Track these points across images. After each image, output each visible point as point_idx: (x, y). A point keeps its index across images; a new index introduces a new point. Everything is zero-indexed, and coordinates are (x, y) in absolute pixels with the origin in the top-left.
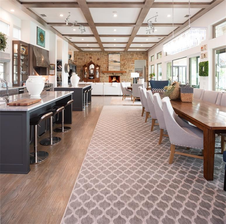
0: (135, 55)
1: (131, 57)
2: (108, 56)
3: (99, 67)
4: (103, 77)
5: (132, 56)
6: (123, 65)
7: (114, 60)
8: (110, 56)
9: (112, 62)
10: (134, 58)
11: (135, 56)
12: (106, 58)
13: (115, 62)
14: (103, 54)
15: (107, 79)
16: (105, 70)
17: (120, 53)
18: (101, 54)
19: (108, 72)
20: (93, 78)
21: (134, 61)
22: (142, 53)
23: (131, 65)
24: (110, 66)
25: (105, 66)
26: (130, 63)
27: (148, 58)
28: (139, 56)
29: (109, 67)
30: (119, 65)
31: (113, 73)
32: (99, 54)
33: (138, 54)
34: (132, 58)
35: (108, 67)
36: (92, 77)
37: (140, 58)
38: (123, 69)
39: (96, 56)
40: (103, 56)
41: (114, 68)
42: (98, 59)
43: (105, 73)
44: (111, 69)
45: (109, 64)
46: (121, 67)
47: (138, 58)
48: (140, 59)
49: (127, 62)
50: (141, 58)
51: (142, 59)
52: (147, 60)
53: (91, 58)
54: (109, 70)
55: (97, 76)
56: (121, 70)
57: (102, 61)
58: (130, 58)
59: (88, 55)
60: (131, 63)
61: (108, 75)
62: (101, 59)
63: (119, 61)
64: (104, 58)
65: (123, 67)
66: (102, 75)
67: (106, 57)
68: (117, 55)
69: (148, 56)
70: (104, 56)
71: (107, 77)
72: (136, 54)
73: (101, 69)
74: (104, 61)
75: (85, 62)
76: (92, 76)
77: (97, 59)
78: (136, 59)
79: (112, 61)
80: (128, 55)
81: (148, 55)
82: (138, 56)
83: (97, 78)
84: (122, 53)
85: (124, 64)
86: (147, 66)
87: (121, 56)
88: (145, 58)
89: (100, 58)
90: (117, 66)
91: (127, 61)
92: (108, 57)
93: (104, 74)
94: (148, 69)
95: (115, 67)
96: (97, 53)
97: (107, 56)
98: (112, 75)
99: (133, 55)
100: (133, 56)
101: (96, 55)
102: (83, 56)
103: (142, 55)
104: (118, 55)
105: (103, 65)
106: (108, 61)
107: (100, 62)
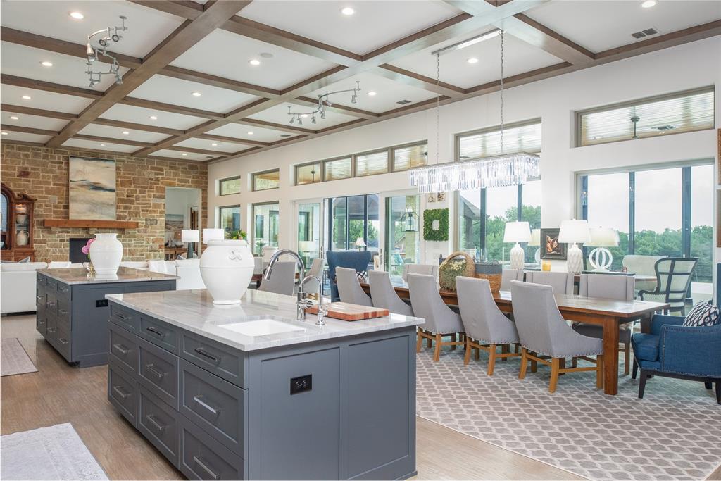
0: (166, 170)
1: (152, 176)
2: (68, 164)
3: (27, 200)
4: (45, 242)
5: (156, 174)
6: (124, 202)
7: (92, 180)
8: (76, 164)
9: (83, 189)
10: (162, 178)
11: (167, 173)
12: (58, 173)
13: (97, 187)
14: (45, 157)
15: (61, 251)
16: (52, 216)
17: (116, 158)
18: (36, 155)
19: (65, 222)
20: (5, 247)
21: (163, 190)
22: (191, 167)
23: (153, 201)
24: (76, 201)
25: (54, 199)
26: (149, 196)
27: (206, 183)
28: (182, 176)
29: (73, 206)
30: (112, 202)
31: (87, 229)
32: (26, 156)
33: (177, 169)
34: (157, 179)
35: (67, 207)
37: (183, 182)
38: (127, 214)
39: (12, 162)
40: (44, 164)
41: (92, 211)
42: (24, 174)
43: (53, 229)
44: (78, 213)
45: (72, 193)
46: (118, 207)
47: (177, 183)
48: (183, 186)
49: (141, 192)
50: (188, 181)
51: (190, 186)
52: (205, 190)
54: (73, 216)
55: (22, 239)
56: (119, 217)
57: (40, 183)
58: (151, 179)
60: (155, 196)
61: (66, 236)
62: (38, 176)
63: (113, 186)
64: (52, 171)
65: (126, 208)
66: (39, 234)
67: (60, 168)
68: (102, 163)
69: (206, 178)
70: (52, 162)
71: (61, 241)
72: (171, 168)
73: (37, 211)
74: (49, 183)
77: (16, 172)
78: (170, 184)
79: (82, 186)
80: (143, 167)
81: (206, 173)
82: (176, 175)
83: (22, 246)
84: (124, 161)
85: (128, 196)
86: (205, 207)
87: (118, 168)
88: (197, 182)
89: (32, 169)
90: (104, 204)
91: (138, 190)
92: (68, 170)
93: (50, 232)
94: (206, 217)
95: (95, 205)
96: (19, 149)
97: (63, 165)
98: (80, 234)
99: (162, 170)
100: (162, 174)
101: (16, 156)
103: (190, 173)
104: (108, 164)
105: (46, 197)
106: (68, 185)
107: (31, 184)
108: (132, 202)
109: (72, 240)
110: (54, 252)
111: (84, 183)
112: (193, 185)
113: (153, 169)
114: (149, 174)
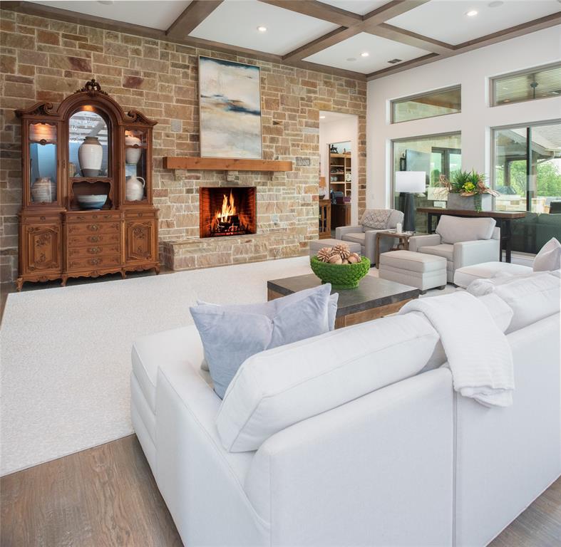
0: (320, 86)
1: (304, 94)
2: (196, 69)
3: (142, 124)
4: (165, 193)
5: (309, 91)
6: (272, 131)
7: (231, 95)
8: (208, 70)
9: (218, 109)
10: (316, 98)
11: (321, 90)
12: (182, 83)
13: (237, 108)
14: (164, 56)
15: (188, 208)
16: (175, 152)
17: (259, 63)
18: (150, 52)
19: (194, 162)
20: (109, 204)
21: (316, 116)
23: (305, 131)
24: (208, 128)
25: (177, 125)
26: (300, 123)
27: (365, 107)
28: (338, 95)
29: (205, 136)
30: (257, 131)
31: (224, 173)
32: (137, 52)
33: (332, 85)
34: (310, 99)
35: (196, 138)
36: (101, 199)
37: (340, 106)
38: (273, 150)
39: (116, 61)
40: (163, 68)
41: (231, 144)
42: (134, 82)
43: (177, 172)
44: (213, 147)
45: (203, 115)
46: (264, 140)
47: (332, 104)
48: (339, 111)
49: (290, 117)
50: (344, 104)
51: (347, 112)
52: (362, 118)
53: (79, 64)
54: (206, 152)
55: (134, 189)
56: (265, 155)
57: (157, 97)
58: (302, 99)
59: (56, 42)
60: (307, 124)
61: (196, 184)
62: (153, 86)
63: (256, 107)
64: (175, 80)
65: (273, 140)
67: (185, 75)
68: (242, 70)
69: (365, 99)
70: (174, 65)
71: (189, 191)
72: (326, 83)
73: (158, 144)
74: (170, 99)
75: (36, 87)
76: (99, 186)
77: (122, 79)
78: (326, 108)
79: (218, 104)
80: (292, 81)
81: (365, 93)
82: (331, 94)
83: (136, 202)
84: (268, 70)
85: (275, 123)
86: (363, 142)
87: (262, 80)
88: (355, 106)
89: (146, 75)
90: (247, 134)
91: (287, 113)
92: (197, 79)
93: (175, 178)
94: (365, 155)
95: (237, 135)
96: (126, 40)
97: (189, 71)
98: (215, 181)
99: (314, 85)
100: (315, 92)
101: (121, 51)
102: (19, 42)
103: (347, 92)
104: (249, 72)
105: (166, 122)
106: (197, 103)
107: (143, 100)
108: (279, 132)
109: (203, 190)
110: (178, 210)
111: (220, 100)
112: (351, 109)
113: (305, 83)
114: (299, 91)
